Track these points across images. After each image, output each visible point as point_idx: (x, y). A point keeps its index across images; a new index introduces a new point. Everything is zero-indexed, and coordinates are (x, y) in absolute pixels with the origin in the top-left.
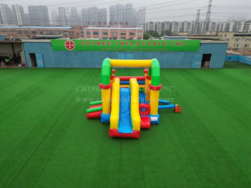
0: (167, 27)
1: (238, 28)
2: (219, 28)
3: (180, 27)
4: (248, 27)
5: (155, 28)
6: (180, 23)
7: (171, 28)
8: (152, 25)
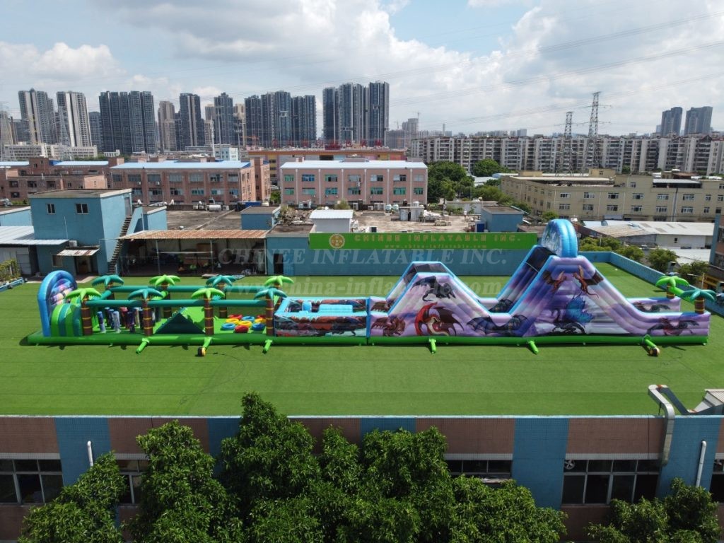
0: (487, 149)
1: (682, 155)
2: (630, 153)
3: (524, 150)
4: (707, 153)
5: (455, 153)
6: (523, 140)
7: (499, 153)
8: (448, 145)
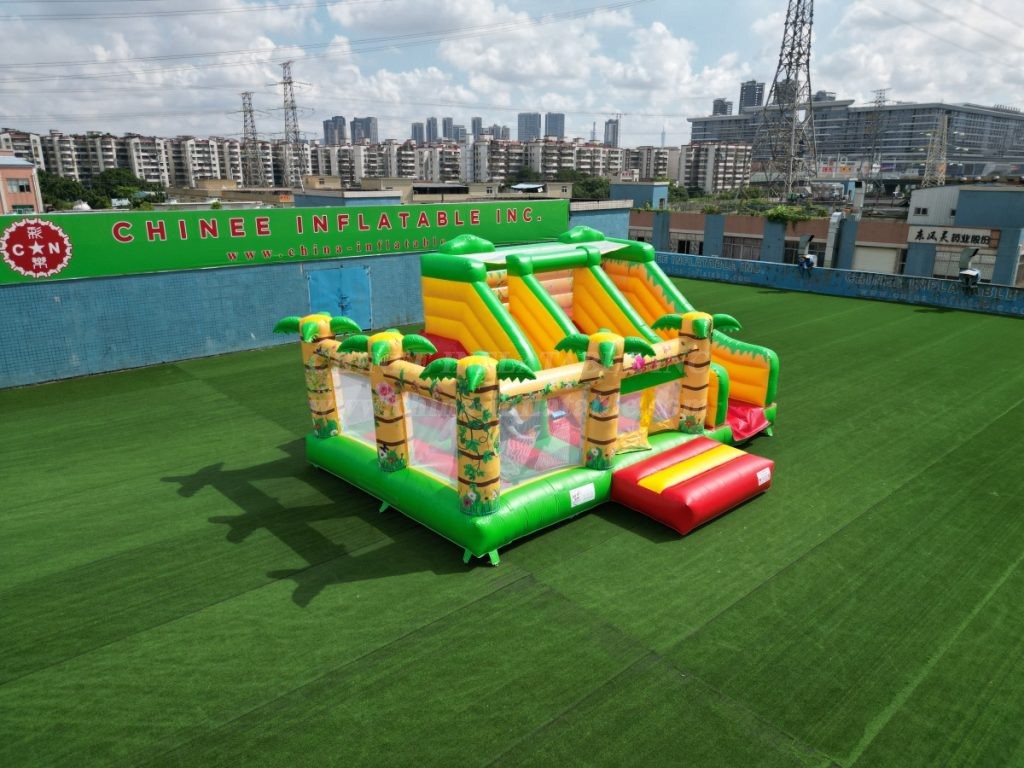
3: (167, 159)
6: (162, 143)
8: (28, 148)
